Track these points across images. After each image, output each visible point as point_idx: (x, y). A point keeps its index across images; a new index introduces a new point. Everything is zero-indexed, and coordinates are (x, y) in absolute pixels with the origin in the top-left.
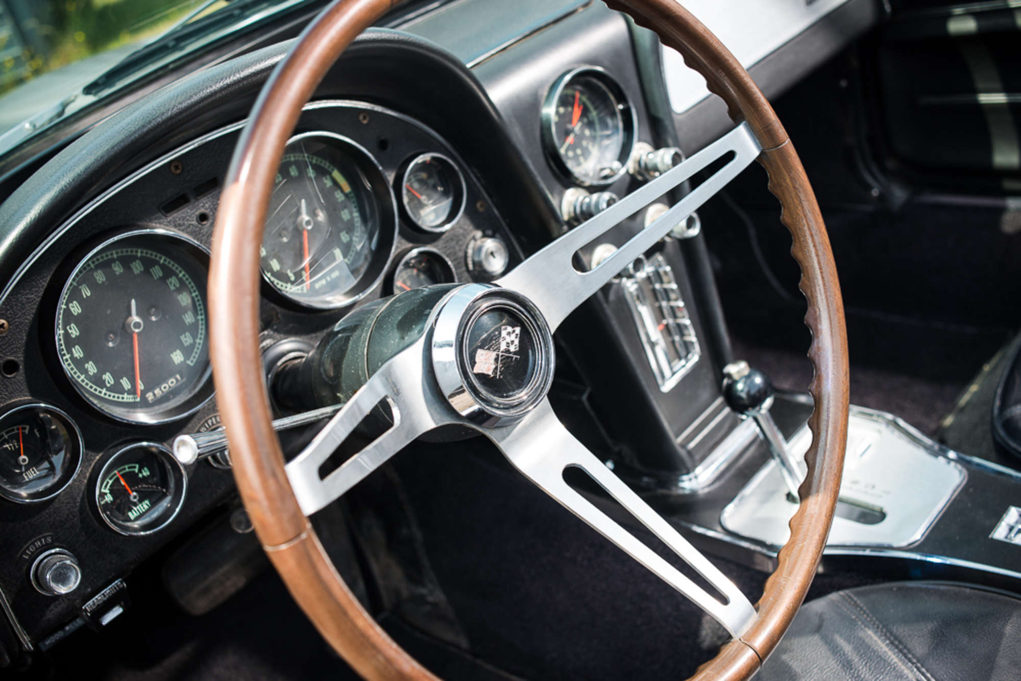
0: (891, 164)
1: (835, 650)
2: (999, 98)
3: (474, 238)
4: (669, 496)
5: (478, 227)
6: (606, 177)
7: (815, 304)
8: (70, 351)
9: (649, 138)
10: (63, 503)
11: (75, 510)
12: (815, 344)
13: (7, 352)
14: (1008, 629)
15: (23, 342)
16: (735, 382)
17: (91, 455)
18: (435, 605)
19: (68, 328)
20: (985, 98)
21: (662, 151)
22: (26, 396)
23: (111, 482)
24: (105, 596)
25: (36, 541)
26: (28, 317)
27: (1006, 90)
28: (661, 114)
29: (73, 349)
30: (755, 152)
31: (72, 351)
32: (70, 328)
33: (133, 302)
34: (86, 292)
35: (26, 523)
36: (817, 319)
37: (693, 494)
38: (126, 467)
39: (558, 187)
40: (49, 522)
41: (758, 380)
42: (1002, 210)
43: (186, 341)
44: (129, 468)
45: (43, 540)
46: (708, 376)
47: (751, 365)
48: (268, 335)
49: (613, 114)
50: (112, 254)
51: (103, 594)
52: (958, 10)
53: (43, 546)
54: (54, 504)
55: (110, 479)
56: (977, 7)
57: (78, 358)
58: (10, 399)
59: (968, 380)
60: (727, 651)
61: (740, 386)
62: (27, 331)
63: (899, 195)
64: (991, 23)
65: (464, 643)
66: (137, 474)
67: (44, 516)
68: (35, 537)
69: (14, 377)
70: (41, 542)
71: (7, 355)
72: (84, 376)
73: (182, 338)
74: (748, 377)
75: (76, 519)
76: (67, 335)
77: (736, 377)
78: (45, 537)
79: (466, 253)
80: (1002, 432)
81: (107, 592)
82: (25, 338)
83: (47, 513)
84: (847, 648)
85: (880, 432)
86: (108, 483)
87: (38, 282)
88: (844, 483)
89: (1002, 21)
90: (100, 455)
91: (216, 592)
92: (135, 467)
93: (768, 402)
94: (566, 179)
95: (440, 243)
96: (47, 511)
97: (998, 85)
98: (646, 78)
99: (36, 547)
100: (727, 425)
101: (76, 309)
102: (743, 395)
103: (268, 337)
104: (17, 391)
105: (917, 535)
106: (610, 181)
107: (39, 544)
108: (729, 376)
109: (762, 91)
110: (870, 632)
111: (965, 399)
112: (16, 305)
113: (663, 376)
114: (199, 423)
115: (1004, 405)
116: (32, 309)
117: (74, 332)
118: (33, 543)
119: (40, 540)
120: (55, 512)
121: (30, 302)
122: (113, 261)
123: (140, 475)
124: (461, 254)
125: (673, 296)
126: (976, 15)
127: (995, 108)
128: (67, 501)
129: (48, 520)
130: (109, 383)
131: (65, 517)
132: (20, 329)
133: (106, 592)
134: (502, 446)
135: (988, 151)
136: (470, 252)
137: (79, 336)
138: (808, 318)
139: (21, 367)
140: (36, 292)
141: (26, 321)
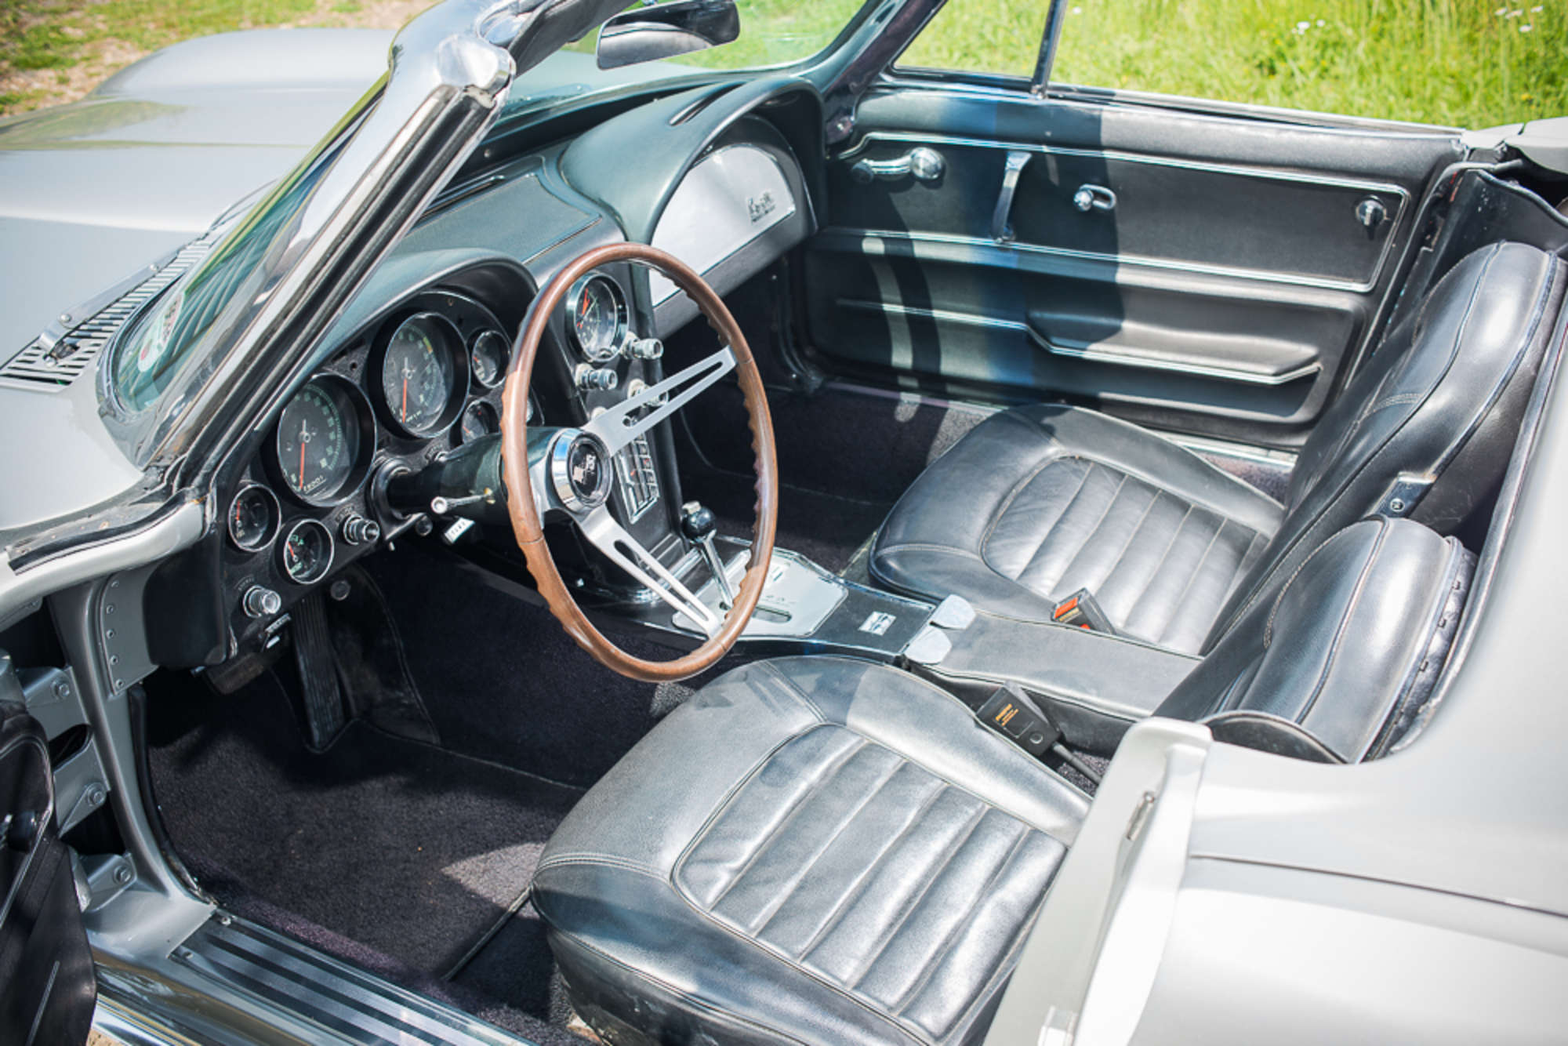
0: (809, 352)
1: (756, 690)
2: (900, 309)
4: (630, 605)
6: (604, 356)
7: (760, 457)
9: (635, 328)
10: (261, 557)
11: (267, 561)
12: (759, 481)
14: (864, 678)
16: (690, 516)
18: (411, 706)
20: (887, 307)
21: (646, 341)
22: (249, 479)
25: (245, 579)
27: (905, 303)
28: (645, 311)
30: (733, 364)
33: (305, 422)
35: (241, 566)
36: (761, 466)
37: (648, 604)
39: (573, 361)
40: (252, 568)
41: (707, 516)
42: (896, 402)
46: (662, 517)
47: (702, 504)
49: (612, 310)
52: (869, 233)
53: (249, 583)
54: (257, 555)
56: (886, 233)
59: (859, 543)
60: (706, 646)
61: (693, 519)
63: (815, 380)
64: (895, 248)
65: (435, 739)
67: (250, 563)
68: (245, 576)
74: (700, 513)
75: (267, 568)
77: (691, 512)
78: (248, 578)
80: (874, 567)
83: (252, 562)
84: (764, 689)
85: (789, 564)
88: (763, 596)
89: (904, 248)
90: (290, 523)
91: (241, 675)
93: (712, 533)
94: (579, 355)
95: (489, 396)
96: (252, 560)
97: (899, 299)
98: (637, 283)
100: (675, 554)
102: (696, 526)
103: (382, 454)
105: (811, 630)
106: (608, 360)
107: (247, 581)
108: (686, 511)
109: (715, 290)
110: (778, 680)
111: (856, 557)
113: (632, 512)
115: (877, 550)
120: (257, 561)
123: (299, 544)
125: (643, 450)
126: (885, 240)
127: (896, 316)
129: (252, 566)
131: (261, 566)
134: (582, 526)
135: (888, 351)
138: (756, 466)
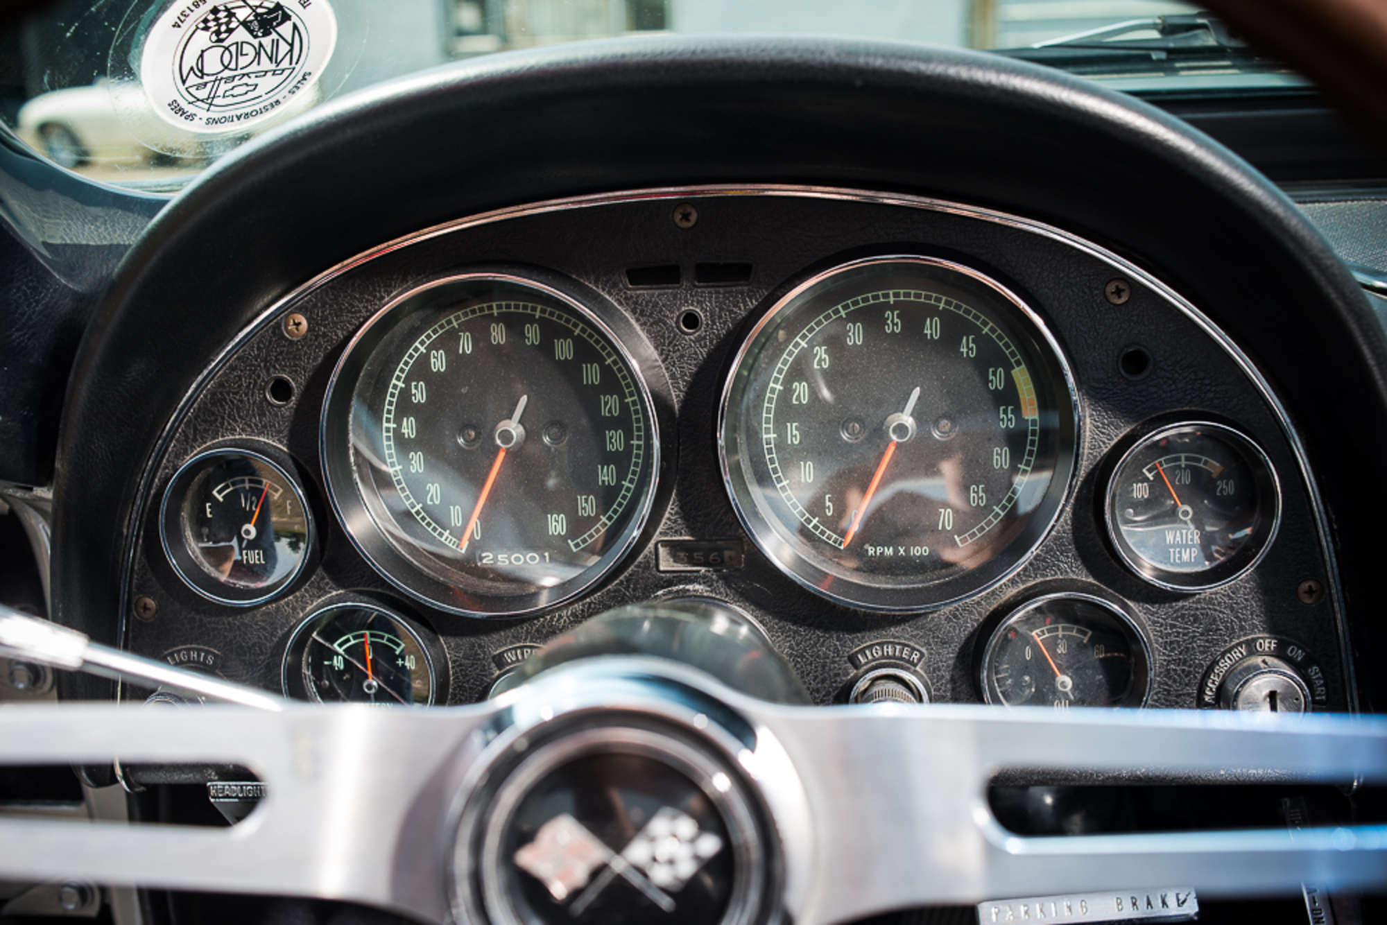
3: (1250, 645)
5: (1273, 629)
8: (398, 420)
10: (256, 624)
11: (268, 644)
13: (286, 366)
15: (315, 364)
17: (327, 584)
19: (413, 384)
22: (281, 442)
23: (353, 642)
24: (242, 791)
25: (194, 649)
26: (339, 333)
29: (405, 420)
31: (402, 420)
32: (416, 387)
33: (525, 400)
34: (466, 345)
35: (197, 617)
38: (387, 636)
40: (225, 637)
43: (584, 509)
44: (389, 640)
45: (203, 654)
48: (704, 577)
50: (534, 309)
51: (242, 786)
53: (198, 662)
54: (244, 616)
55: (355, 638)
57: (406, 436)
58: (258, 435)
62: (327, 351)
66: (397, 658)
67: (224, 624)
68: (199, 644)
69: (279, 407)
70: (199, 656)
71: (285, 371)
72: (400, 467)
73: (581, 499)
75: (262, 657)
76: (405, 394)
78: (207, 652)
79: (1215, 663)
81: (249, 788)
82: (320, 360)
83: (229, 623)
86: (348, 640)
87: (378, 289)
90: (341, 591)
92: (398, 645)
96: (230, 619)
99: (189, 657)
101: (438, 362)
103: (705, 580)
104: (273, 429)
107: (195, 656)
112: (331, 306)
114: (512, 643)
116: (349, 322)
117: (419, 394)
118: (188, 650)
119: (199, 651)
120: (239, 628)
121: (352, 313)
122: (531, 319)
123: (400, 662)
124: (1202, 660)
128: (263, 624)
129: (226, 634)
130: (432, 500)
131: (250, 644)
132: (319, 343)
133: (247, 786)
136: (1224, 665)
137: (422, 404)
139: (293, 398)
140: (367, 301)
141: (335, 337)
